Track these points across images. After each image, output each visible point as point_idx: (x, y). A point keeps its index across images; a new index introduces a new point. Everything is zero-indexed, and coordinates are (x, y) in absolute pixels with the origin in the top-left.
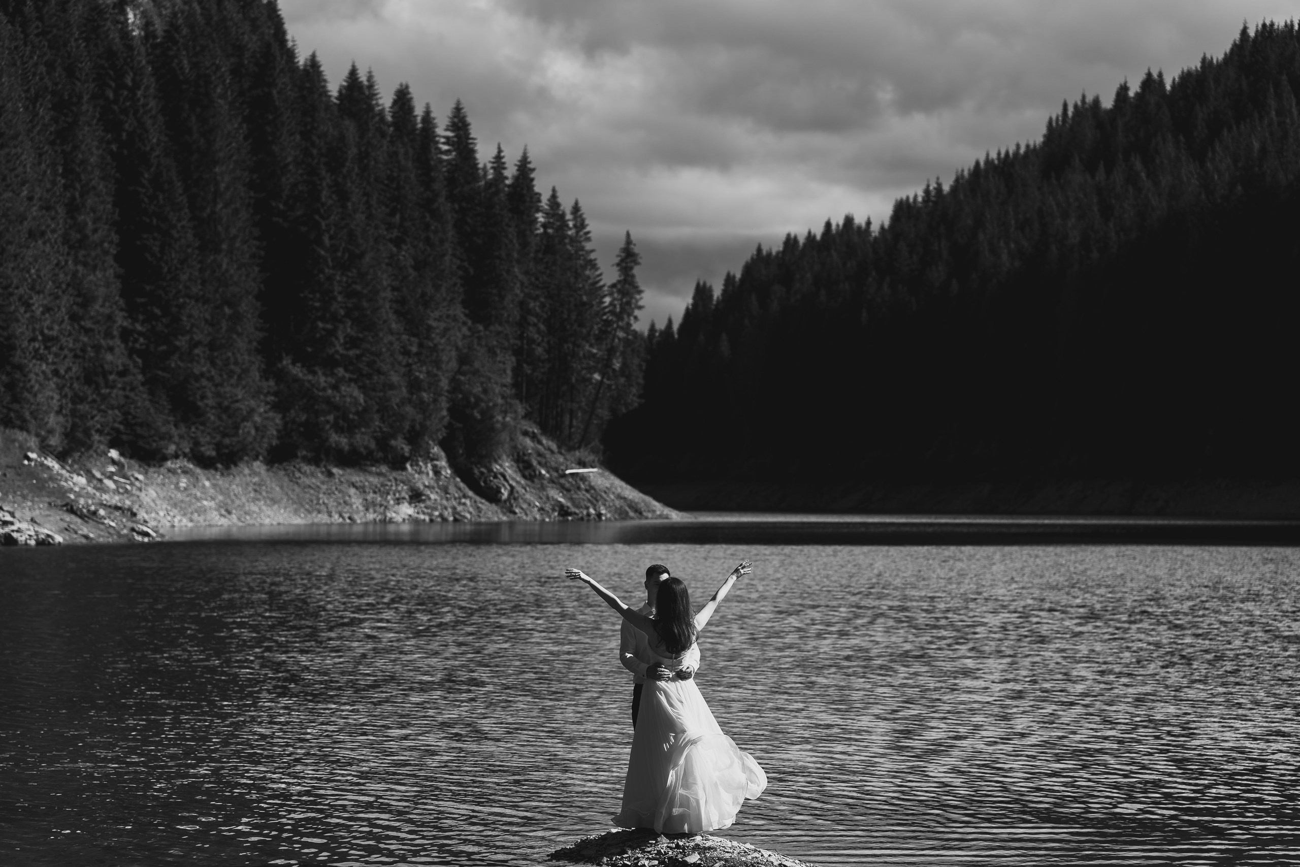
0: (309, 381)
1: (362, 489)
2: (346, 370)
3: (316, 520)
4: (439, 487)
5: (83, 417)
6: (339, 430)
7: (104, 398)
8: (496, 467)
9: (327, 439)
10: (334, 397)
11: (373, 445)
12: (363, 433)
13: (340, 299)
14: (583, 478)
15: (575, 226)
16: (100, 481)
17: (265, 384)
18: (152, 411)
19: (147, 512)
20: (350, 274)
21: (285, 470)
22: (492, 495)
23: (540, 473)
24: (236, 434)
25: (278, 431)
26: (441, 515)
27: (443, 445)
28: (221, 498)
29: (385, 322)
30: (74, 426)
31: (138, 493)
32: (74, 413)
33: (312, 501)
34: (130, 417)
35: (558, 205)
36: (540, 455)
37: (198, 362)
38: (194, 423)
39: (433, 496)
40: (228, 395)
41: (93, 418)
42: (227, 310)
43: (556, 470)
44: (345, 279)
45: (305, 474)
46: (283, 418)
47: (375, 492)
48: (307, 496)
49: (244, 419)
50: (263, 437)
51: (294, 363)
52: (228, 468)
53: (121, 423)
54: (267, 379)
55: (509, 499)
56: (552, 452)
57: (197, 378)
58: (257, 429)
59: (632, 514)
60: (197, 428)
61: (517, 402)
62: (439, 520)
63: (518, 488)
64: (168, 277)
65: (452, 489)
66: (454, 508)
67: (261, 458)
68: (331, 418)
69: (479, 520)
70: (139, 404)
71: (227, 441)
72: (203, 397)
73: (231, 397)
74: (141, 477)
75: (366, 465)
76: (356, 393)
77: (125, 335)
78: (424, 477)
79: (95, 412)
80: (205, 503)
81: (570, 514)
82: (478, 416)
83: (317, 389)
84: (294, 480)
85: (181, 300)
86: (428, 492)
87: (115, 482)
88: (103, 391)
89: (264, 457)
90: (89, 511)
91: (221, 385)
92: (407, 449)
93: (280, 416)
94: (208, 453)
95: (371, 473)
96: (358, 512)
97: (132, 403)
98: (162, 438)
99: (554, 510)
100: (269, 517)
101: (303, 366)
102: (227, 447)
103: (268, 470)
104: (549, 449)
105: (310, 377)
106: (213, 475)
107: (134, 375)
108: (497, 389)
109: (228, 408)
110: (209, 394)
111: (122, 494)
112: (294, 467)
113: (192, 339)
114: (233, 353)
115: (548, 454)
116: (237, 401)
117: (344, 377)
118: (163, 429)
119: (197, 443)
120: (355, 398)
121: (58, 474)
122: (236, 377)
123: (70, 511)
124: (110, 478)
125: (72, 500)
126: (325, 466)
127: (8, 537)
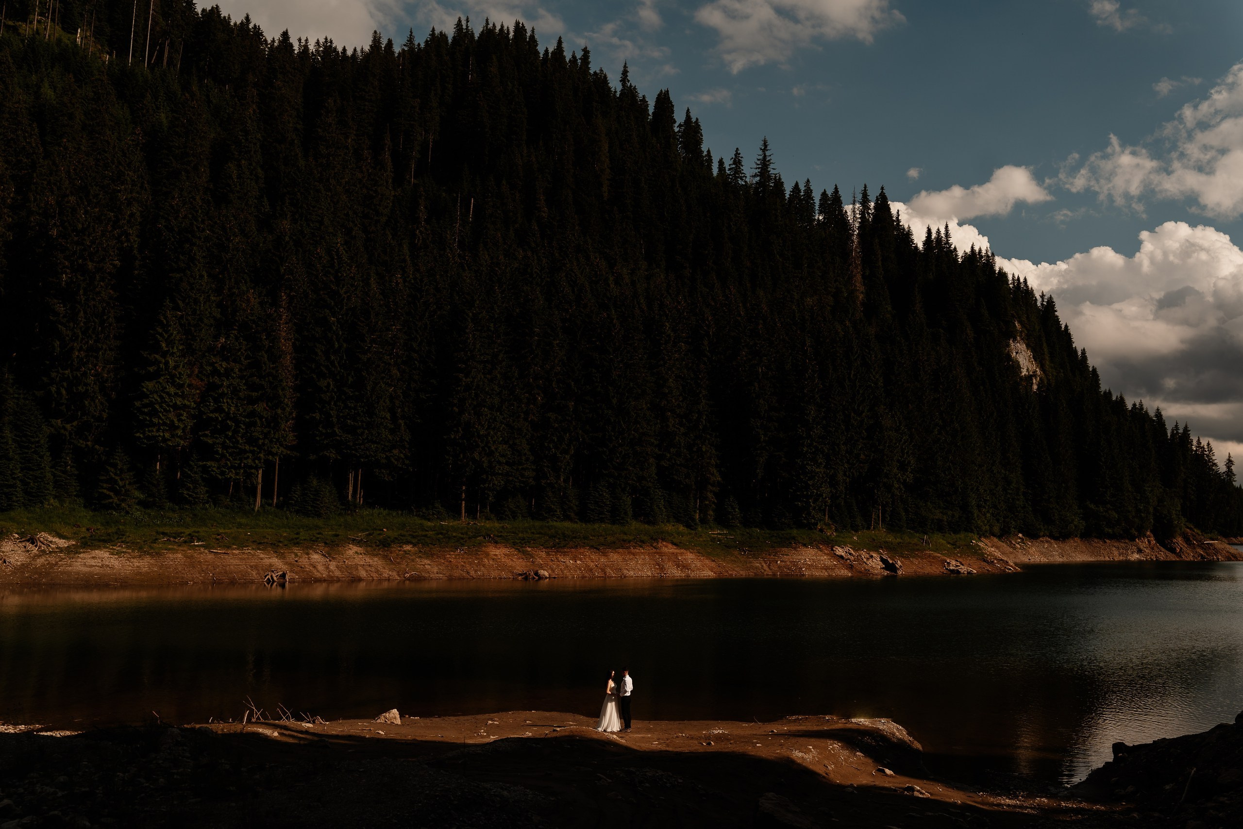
1: (1118, 548)
2: (1111, 506)
3: (1098, 559)
4: (1150, 548)
5: (1008, 523)
6: (1109, 527)
8: (1175, 540)
9: (1104, 530)
10: (1106, 516)
11: (1121, 532)
12: (1119, 528)
13: (1108, 480)
14: (1211, 544)
15: (1208, 450)
16: (1015, 545)
17: (1079, 511)
18: (1035, 520)
19: (1031, 556)
20: (1112, 471)
21: (1088, 541)
22: (1172, 550)
23: (1193, 543)
24: (1067, 529)
25: (1084, 527)
26: (1150, 558)
27: (1151, 531)
28: (1061, 552)
29: (1126, 488)
30: (1004, 526)
31: (1028, 549)
32: (1004, 522)
33: (1098, 553)
34: (1026, 523)
35: (1201, 443)
36: (1193, 535)
37: (1052, 504)
38: (1051, 525)
39: (1147, 551)
41: (1011, 524)
42: (1064, 485)
43: (1200, 541)
45: (1095, 542)
46: (1086, 523)
47: (1123, 549)
48: (1096, 551)
49: (1070, 523)
50: (1078, 529)
51: (1090, 503)
52: (1064, 540)
53: (1023, 525)
54: (1080, 509)
55: (1180, 552)
56: (1199, 535)
57: (1052, 509)
58: (1076, 526)
59: (1233, 559)
60: (1051, 527)
61: (1182, 517)
62: (1150, 559)
63: (1185, 549)
64: (1041, 474)
65: (1155, 548)
66: (1156, 555)
68: (1105, 523)
69: (1166, 560)
70: (1030, 518)
71: (1064, 531)
72: (1054, 516)
73: (1065, 516)
75: (1120, 539)
76: (1115, 514)
77: (1025, 494)
78: (1144, 544)
79: (1012, 521)
80: (1054, 554)
81: (1206, 558)
82: (1166, 522)
83: (1100, 512)
84: (1091, 545)
85: (1045, 482)
86: (1145, 549)
87: (1020, 545)
88: (1016, 514)
89: (1079, 537)
91: (1061, 511)
92: (1136, 533)
94: (1056, 535)
95: (1122, 542)
96: (1116, 556)
97: (1027, 518)
98: (1038, 530)
99: (1199, 557)
100: (1080, 559)
101: (1094, 504)
102: (1063, 533)
103: (1081, 541)
104: (1198, 534)
105: (1097, 509)
106: (1058, 543)
107: (1029, 508)
108: (1174, 512)
109: (1064, 519)
110: (1056, 515)
111: (1022, 550)
112: (1091, 540)
113: (1049, 496)
114: (1066, 500)
115: (1197, 536)
116: (1067, 517)
117: (1110, 508)
118: (1039, 527)
119: (1052, 532)
120: (1115, 516)
121: (983, 548)
122: (1067, 508)
123: (984, 561)
124: (1018, 544)
125: (986, 557)
126: (1104, 540)
127: (958, 570)
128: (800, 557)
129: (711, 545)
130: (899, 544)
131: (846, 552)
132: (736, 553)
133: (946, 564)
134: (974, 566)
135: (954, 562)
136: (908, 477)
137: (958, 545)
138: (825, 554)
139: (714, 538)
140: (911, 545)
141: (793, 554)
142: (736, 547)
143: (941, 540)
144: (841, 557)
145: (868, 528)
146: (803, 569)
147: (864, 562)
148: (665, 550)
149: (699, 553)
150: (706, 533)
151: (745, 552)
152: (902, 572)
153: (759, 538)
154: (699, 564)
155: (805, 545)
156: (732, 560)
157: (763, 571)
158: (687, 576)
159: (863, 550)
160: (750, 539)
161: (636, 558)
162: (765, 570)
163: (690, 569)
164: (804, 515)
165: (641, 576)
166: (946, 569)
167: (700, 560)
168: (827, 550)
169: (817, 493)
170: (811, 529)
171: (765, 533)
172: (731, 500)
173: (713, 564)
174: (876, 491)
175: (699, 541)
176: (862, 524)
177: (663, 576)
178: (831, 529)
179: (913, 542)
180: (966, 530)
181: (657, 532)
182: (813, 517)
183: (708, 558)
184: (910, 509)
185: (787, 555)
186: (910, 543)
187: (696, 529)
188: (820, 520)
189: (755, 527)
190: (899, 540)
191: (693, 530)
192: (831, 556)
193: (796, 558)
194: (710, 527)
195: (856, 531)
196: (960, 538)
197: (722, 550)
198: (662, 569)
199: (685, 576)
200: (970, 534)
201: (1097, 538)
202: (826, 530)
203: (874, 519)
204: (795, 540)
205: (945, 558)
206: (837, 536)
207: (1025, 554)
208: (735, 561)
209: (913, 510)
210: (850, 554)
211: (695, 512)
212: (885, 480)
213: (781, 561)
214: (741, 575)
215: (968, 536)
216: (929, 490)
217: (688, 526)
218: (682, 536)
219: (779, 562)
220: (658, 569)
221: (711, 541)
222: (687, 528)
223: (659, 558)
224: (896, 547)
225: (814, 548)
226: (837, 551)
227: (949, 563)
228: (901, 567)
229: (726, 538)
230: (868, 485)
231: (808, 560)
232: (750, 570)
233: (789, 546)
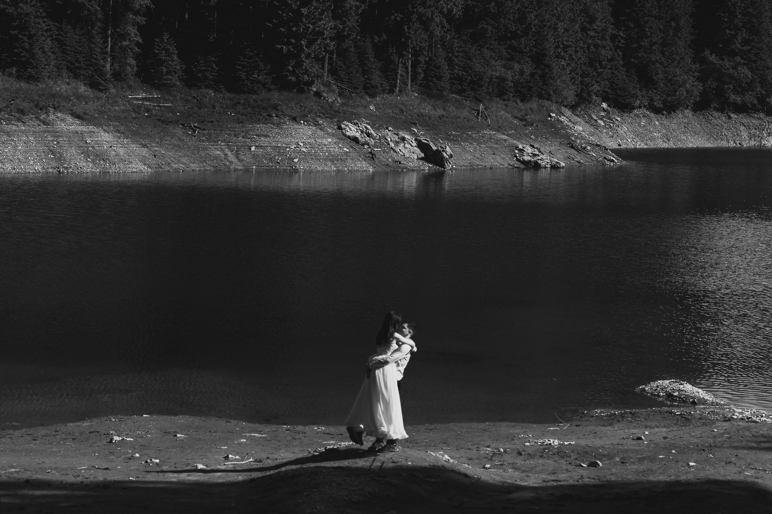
0: (720, 65)
1: (748, 127)
2: (742, 58)
3: (720, 145)
5: (587, 85)
6: (737, 93)
7: (600, 74)
9: (729, 97)
10: (734, 74)
11: (756, 102)
12: (751, 95)
13: (739, 17)
16: (596, 120)
17: (693, 66)
18: (627, 82)
19: (621, 139)
20: (746, 2)
21: (703, 115)
24: (675, 95)
25: (700, 93)
28: (664, 131)
29: (766, 30)
30: (582, 90)
31: (617, 128)
32: (582, 83)
33: (718, 134)
34: (614, 85)
37: (655, 54)
38: (651, 89)
40: (671, 73)
41: (592, 86)
42: (673, 24)
44: (743, 5)
45: (715, 117)
46: (703, 86)
47: (756, 129)
48: (716, 130)
49: (680, 86)
50: (691, 96)
51: (711, 54)
52: (669, 113)
53: (608, 88)
54: (695, 63)
57: (654, 63)
58: (687, 92)
60: (652, 92)
64: (639, 5)
67: (690, 108)
68: (731, 87)
70: (620, 77)
71: (669, 99)
72: (657, 74)
73: (673, 74)
74: (619, 119)
75: (751, 113)
76: (747, 71)
77: (613, 37)
79: (594, 82)
80: (655, 134)
83: (724, 69)
84: (708, 121)
85: (646, 18)
87: (604, 122)
88: (599, 71)
89: (692, 108)
90: (581, 147)
91: (668, 67)
93: (701, 84)
94: (658, 106)
95: (754, 118)
96: (745, 140)
97: (615, 77)
98: (632, 97)
100: (692, 142)
101: (716, 56)
102: (669, 102)
103: (693, 115)
105: (720, 62)
106: (661, 118)
107: (618, 61)
109: (671, 79)
110: (660, 72)
111: (608, 129)
112: (709, 113)
113: (651, 41)
114: (676, 48)
116: (676, 76)
117: (740, 62)
118: (633, 92)
119: (652, 100)
120: (746, 75)
121: (567, 125)
122: (676, 62)
123: (572, 147)
124: (601, 119)
125: (573, 141)
126: (727, 113)
127: (536, 163)
128: (288, 140)
129: (134, 119)
130: (440, 119)
131: (362, 132)
132: (179, 131)
133: (517, 152)
134: (558, 156)
135: (529, 150)
136: (455, 5)
137: (529, 120)
138: (328, 134)
139: (139, 106)
140: (460, 120)
141: (276, 134)
142: (177, 122)
143: (503, 112)
144: (355, 140)
145: (391, 91)
146: (296, 160)
147: (392, 148)
148: (62, 126)
149: (118, 131)
150: (124, 96)
151: (195, 131)
152: (452, 166)
153: (214, 107)
154: (121, 151)
155: (294, 119)
156: (175, 145)
157: (228, 163)
158: (104, 173)
159: (387, 128)
160: (200, 108)
161: (12, 140)
162: (231, 162)
163: (107, 159)
164: (290, 68)
165: (25, 173)
166: (517, 160)
167: (123, 146)
168: (330, 128)
169: (314, 30)
170: (301, 91)
171: (224, 98)
172: (166, 41)
173: (144, 152)
174: (406, 27)
175: (115, 111)
176: (381, 84)
177: (63, 173)
178: (333, 91)
179: (462, 116)
180: (540, 96)
181: (43, 95)
182: (306, 72)
183: (134, 142)
184: (456, 60)
185: (266, 136)
186: (459, 117)
187: (107, 89)
188: (318, 77)
189: (207, 87)
190: (440, 112)
191: (101, 91)
192: (338, 138)
193: (281, 141)
194: (130, 87)
195: (373, 96)
196: (531, 109)
197: (155, 127)
198: (60, 159)
199: (100, 172)
200: (547, 103)
201: (716, 109)
202: (328, 93)
203: (401, 75)
204: (277, 110)
205: (515, 141)
206: (343, 104)
207: (612, 137)
208: (179, 146)
209: (461, 62)
210: (369, 135)
211: (105, 59)
212: (421, 10)
213: (256, 146)
214: (193, 170)
215: (543, 106)
216: (487, 29)
217: (94, 85)
218: (86, 103)
219: (253, 148)
220: (52, 159)
221: (135, 112)
222: (91, 88)
223: (53, 141)
224: (436, 123)
225: (310, 125)
226: (348, 129)
227: (521, 150)
228: (451, 156)
229: (159, 106)
230: (393, 17)
231: (302, 145)
232: (205, 161)
233: (268, 120)
